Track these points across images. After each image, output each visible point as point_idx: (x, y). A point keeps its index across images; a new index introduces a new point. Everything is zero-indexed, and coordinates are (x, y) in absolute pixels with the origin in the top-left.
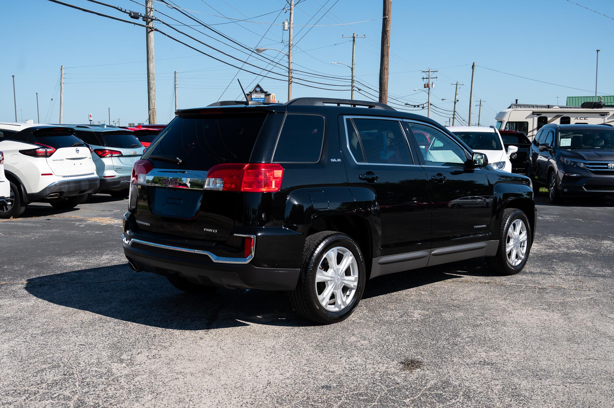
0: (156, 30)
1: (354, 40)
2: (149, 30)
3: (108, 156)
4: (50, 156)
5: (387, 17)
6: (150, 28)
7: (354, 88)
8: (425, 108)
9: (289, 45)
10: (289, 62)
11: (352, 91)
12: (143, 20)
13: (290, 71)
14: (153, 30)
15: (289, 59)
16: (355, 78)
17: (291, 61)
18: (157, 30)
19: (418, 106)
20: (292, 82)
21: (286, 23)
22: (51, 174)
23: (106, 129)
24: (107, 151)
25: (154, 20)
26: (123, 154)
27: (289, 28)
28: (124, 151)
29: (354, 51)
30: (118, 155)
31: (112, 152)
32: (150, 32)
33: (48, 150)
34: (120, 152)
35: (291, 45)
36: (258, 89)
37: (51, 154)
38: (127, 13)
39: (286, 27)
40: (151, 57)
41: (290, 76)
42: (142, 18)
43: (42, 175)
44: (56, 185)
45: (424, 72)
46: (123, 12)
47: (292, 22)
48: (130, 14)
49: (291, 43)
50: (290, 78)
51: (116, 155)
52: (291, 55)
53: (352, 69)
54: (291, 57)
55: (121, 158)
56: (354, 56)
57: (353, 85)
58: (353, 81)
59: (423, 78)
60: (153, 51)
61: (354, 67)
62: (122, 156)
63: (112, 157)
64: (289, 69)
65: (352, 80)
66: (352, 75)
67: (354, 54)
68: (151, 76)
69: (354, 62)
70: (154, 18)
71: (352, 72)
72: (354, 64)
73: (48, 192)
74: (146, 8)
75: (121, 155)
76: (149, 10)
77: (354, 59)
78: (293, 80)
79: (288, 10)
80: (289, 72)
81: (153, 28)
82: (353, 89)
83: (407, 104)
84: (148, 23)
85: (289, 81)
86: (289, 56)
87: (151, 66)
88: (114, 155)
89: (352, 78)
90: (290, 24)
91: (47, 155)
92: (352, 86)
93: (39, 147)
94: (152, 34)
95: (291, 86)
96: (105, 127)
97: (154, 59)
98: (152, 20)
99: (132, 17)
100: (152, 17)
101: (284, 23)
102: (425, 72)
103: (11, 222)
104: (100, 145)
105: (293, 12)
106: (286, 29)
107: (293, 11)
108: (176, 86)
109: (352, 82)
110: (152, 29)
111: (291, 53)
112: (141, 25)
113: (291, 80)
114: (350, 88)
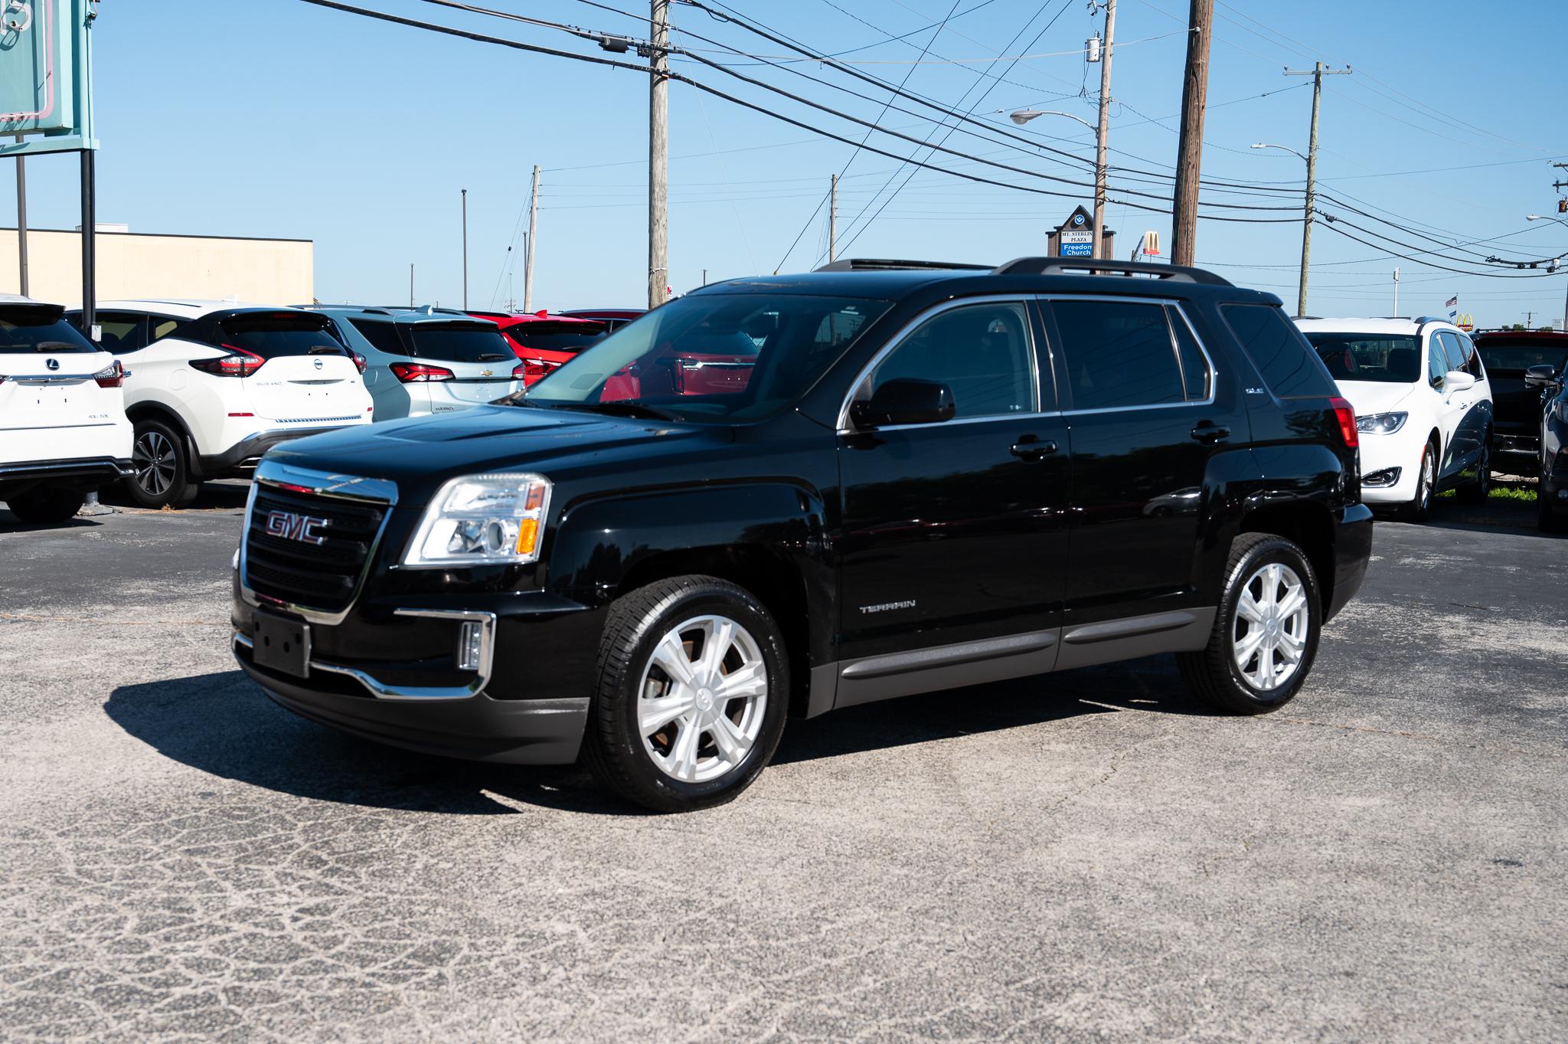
0: (674, 77)
1: (1317, 82)
2: (657, 77)
3: (420, 378)
4: (250, 374)
5: (1198, 29)
6: (658, 73)
7: (1314, 215)
8: (1556, 271)
9: (1101, 99)
10: (1098, 148)
11: (1306, 224)
12: (639, 55)
13: (1099, 169)
14: (665, 78)
15: (1098, 138)
16: (1315, 188)
17: (1103, 144)
18: (679, 78)
19: (1533, 266)
20: (1104, 200)
21: (1095, 45)
22: (250, 415)
23: (431, 317)
24: (420, 368)
25: (671, 51)
26: (457, 376)
27: (1103, 56)
28: (459, 369)
29: (1317, 112)
30: (445, 377)
31: (430, 370)
32: (658, 82)
33: (248, 361)
34: (449, 372)
35: (1104, 102)
36: (1079, 220)
37: (254, 369)
38: (594, 38)
39: (1095, 53)
40: (658, 143)
41: (1101, 183)
42: (636, 48)
43: (230, 415)
44: (258, 439)
45: (1560, 165)
46: (582, 36)
47: (1110, 40)
48: (602, 42)
49: (1106, 94)
50: (1100, 190)
51: (440, 377)
52: (1103, 128)
53: (1309, 162)
54: (1104, 134)
55: (451, 385)
56: (1316, 125)
57: (1310, 205)
58: (1309, 195)
59: (1557, 185)
60: (665, 130)
61: (1316, 154)
62: (453, 379)
63: (428, 380)
64: (1098, 166)
65: (1308, 193)
66: (1309, 177)
67: (1317, 119)
68: (657, 189)
69: (1316, 142)
70: (671, 48)
71: (1309, 171)
72: (1314, 147)
73: (240, 455)
74: (652, 24)
75: (451, 378)
76: (657, 28)
77: (1316, 134)
78: (1108, 194)
79: (1099, 9)
80: (1097, 174)
81: (665, 72)
82: (1310, 216)
83: (1494, 260)
84: (654, 62)
85: (1096, 198)
86: (1098, 131)
87: (658, 165)
88: (432, 377)
89: (1308, 187)
90: (1104, 44)
91: (244, 372)
92: (1308, 210)
93: (228, 354)
94: (663, 88)
95: (1102, 211)
96: (430, 312)
97: (666, 149)
98: (665, 52)
99: (607, 48)
100: (666, 45)
101: (1088, 43)
102: (1564, 166)
103: (164, 516)
104: (404, 353)
105: (1113, 12)
106: (1092, 59)
107: (1114, 10)
108: (835, 213)
109: (1307, 199)
110: (664, 76)
111: (1103, 122)
112: (631, 67)
113: (1102, 196)
114: (1302, 214)
